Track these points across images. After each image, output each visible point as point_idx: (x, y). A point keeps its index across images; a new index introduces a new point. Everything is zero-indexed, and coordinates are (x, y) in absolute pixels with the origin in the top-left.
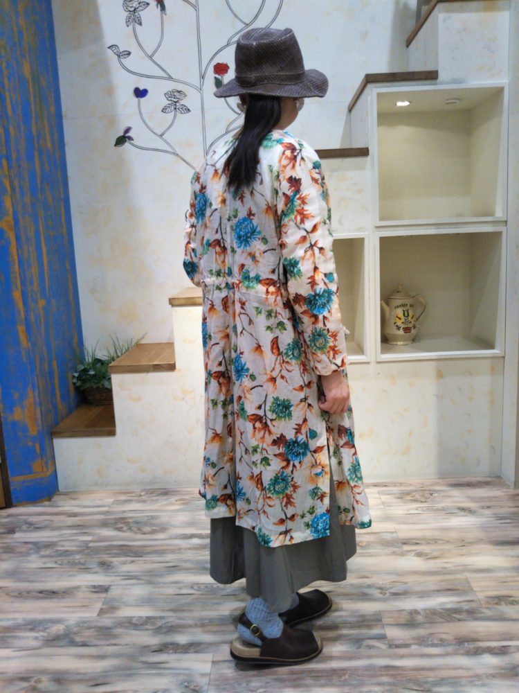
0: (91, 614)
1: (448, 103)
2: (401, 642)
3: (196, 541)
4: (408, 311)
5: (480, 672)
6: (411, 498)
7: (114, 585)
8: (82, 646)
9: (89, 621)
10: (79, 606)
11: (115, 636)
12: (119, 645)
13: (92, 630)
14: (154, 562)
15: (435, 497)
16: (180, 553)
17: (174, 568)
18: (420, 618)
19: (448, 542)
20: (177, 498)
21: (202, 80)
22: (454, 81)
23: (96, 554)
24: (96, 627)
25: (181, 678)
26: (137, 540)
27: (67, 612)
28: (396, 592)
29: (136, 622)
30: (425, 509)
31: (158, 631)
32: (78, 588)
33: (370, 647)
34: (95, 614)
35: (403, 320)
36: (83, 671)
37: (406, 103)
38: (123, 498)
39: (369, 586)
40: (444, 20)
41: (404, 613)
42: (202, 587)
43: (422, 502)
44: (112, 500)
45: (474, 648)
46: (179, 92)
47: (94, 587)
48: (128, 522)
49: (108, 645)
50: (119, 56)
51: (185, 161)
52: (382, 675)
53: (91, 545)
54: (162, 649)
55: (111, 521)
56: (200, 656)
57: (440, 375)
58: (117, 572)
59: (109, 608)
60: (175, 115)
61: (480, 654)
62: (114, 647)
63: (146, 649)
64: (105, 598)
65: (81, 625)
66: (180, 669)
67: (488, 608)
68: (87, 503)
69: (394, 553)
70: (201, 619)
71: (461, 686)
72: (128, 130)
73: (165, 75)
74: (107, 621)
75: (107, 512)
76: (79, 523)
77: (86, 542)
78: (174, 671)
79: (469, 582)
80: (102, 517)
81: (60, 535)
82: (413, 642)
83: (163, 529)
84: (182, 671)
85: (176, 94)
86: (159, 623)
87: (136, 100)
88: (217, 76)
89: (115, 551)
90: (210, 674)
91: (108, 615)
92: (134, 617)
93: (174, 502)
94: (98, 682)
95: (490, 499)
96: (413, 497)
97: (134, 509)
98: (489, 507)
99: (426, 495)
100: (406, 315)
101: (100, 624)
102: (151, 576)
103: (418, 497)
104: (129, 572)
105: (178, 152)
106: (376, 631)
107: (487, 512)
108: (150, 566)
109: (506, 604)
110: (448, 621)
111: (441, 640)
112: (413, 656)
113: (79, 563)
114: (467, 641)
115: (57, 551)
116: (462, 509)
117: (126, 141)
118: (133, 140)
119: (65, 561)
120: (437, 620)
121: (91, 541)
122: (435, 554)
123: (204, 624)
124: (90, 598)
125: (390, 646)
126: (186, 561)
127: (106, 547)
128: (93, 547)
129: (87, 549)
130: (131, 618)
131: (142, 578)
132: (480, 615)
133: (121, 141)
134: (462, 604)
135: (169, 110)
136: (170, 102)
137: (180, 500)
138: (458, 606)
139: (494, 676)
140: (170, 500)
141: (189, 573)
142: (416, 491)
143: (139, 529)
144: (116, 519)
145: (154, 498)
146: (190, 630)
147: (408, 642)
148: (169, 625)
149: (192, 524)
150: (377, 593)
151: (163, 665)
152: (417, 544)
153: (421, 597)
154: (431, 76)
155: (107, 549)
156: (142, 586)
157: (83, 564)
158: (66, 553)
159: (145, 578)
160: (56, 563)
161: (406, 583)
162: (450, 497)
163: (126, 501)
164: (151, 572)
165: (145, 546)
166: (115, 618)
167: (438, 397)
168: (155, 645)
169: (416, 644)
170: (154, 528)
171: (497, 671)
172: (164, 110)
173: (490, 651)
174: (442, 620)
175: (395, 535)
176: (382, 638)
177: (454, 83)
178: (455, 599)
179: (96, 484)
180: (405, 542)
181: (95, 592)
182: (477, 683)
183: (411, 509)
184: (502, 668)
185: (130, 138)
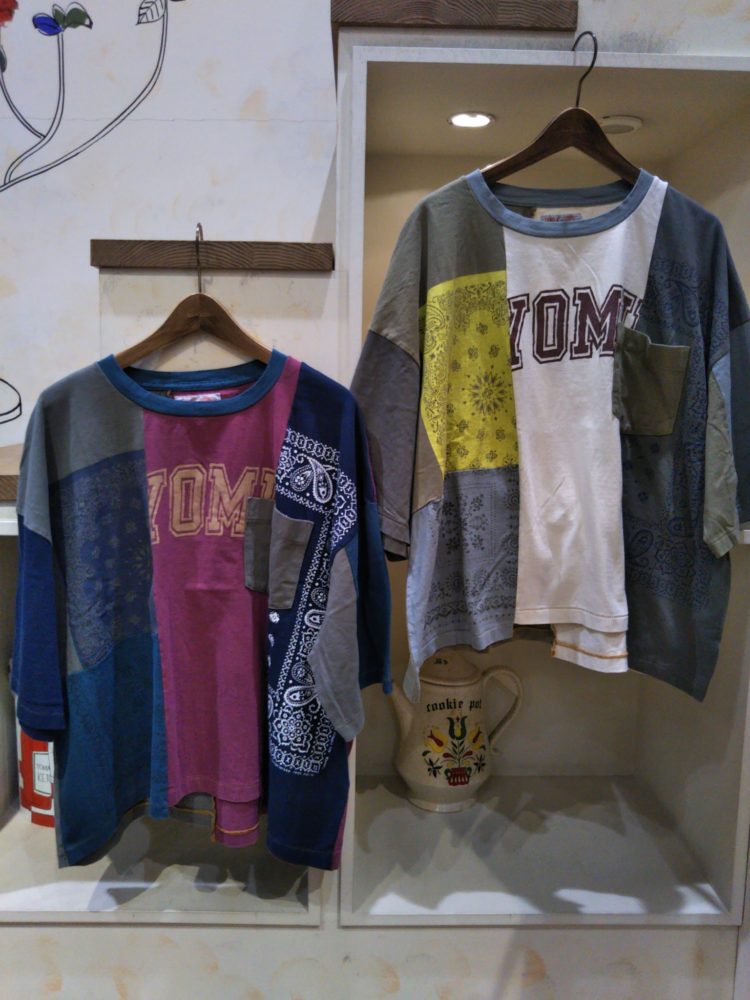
4: (463, 719)
35: (448, 748)
37: (482, 121)
100: (458, 733)
154: (555, 19)
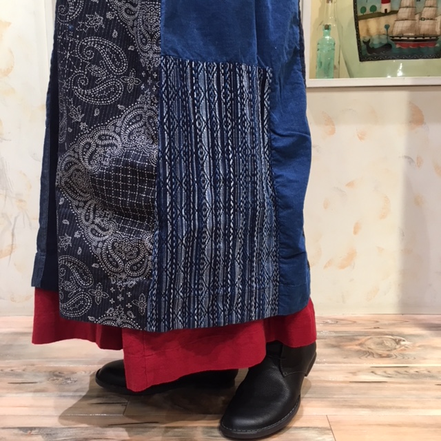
6: (358, 348)
15: (406, 347)
30: (390, 371)
43: (381, 356)
96: (360, 345)
99: (388, 344)
103: (371, 345)
142: (366, 334)
183: (361, 371)
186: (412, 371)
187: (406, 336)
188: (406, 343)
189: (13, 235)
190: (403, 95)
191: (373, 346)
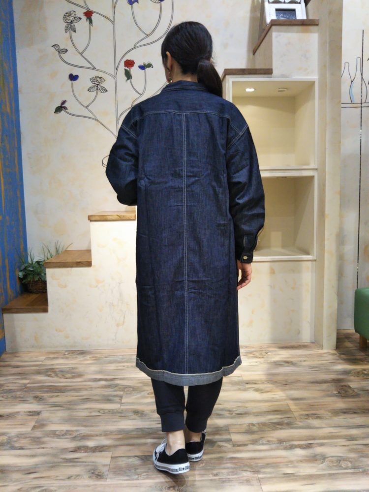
0: (27, 429)
1: (279, 91)
2: (241, 443)
3: (103, 383)
5: (293, 459)
6: (253, 355)
7: (44, 411)
8: (20, 449)
9: (26, 434)
10: (18, 425)
11: (43, 443)
12: (46, 448)
13: (27, 439)
14: (73, 396)
15: (269, 355)
16: (91, 390)
17: (87, 400)
18: (255, 428)
19: (276, 382)
20: (91, 356)
21: (116, 71)
22: (283, 76)
23: (32, 392)
24: (30, 437)
25: (89, 467)
26: (61, 382)
27: (9, 428)
28: (239, 413)
29: (59, 434)
30: (262, 362)
31: (74, 439)
32: (18, 413)
33: (220, 446)
34: (29, 429)
36: (19, 465)
37: (252, 90)
38: (52, 356)
39: (222, 410)
40: (276, 37)
41: (245, 425)
42: (106, 411)
43: (260, 358)
44: (43, 358)
45: (290, 445)
46: (100, 78)
47: (30, 412)
48: (56, 371)
49: (39, 448)
50: (59, 52)
51: (103, 125)
52: (227, 463)
53: (28, 385)
54: (77, 450)
55: (43, 371)
56: (103, 453)
57: (272, 272)
58: (46, 403)
59: (40, 425)
60: (97, 94)
61: (294, 449)
62: (43, 449)
63: (65, 450)
64: (37, 419)
65: (19, 436)
66: (89, 462)
67: (300, 422)
68: (26, 359)
69: (239, 389)
70: (105, 431)
71: (280, 468)
72: (64, 102)
73: (91, 66)
74: (38, 433)
75: (41, 365)
76: (20, 372)
77: (25, 384)
78: (84, 464)
79: (289, 406)
80: (37, 368)
81: (6, 380)
82: (249, 443)
83: (80, 375)
84: (90, 464)
85: (98, 79)
86: (75, 434)
87: (70, 82)
88: (126, 68)
89: (47, 390)
90: (110, 465)
91: (39, 430)
92: (57, 431)
93: (88, 358)
94: (30, 472)
95: (306, 356)
97: (60, 363)
98: (305, 361)
99: (263, 354)
101: (33, 436)
102: (69, 404)
103: (257, 354)
104: (54, 402)
105: (98, 118)
106: (225, 437)
107: (304, 363)
108: (70, 398)
109: (312, 419)
110: (273, 430)
111: (268, 441)
112: (249, 451)
113: (20, 397)
114: (286, 442)
115: (3, 390)
116: (287, 362)
117: (62, 110)
118: (67, 109)
119: (9, 396)
120: (267, 430)
121: (28, 383)
122: (267, 389)
123: (106, 434)
124: (26, 419)
125: (234, 446)
126: (95, 395)
127: (39, 386)
128: (30, 387)
129: (25, 389)
130: (55, 431)
131: (64, 406)
132: (295, 426)
133: (59, 109)
134: (283, 419)
135: (92, 90)
136: (94, 85)
137: (93, 357)
138: (281, 420)
139: (301, 461)
140: (85, 357)
141: (98, 403)
142: (256, 351)
143: (63, 376)
144: (47, 369)
145: (75, 356)
146: (97, 438)
147: (246, 443)
148: (83, 435)
149: (100, 372)
150: (226, 414)
151: (76, 460)
152: (255, 383)
153: (256, 416)
154: (268, 72)
155: (41, 388)
156: (63, 411)
157: (22, 398)
158: (10, 391)
159: (66, 406)
160: (3, 397)
161: (246, 407)
162: (278, 354)
163: (54, 358)
164: (71, 402)
165: (67, 386)
166: (44, 431)
167: (271, 286)
168: (71, 448)
169: (251, 444)
170: (73, 375)
171: (304, 458)
172: (89, 90)
173: (300, 447)
174: (269, 429)
175: (241, 378)
176: (229, 441)
177: (283, 77)
178: (279, 416)
179: (33, 347)
180: (247, 383)
181: (30, 415)
182: (290, 465)
183: (253, 362)
184: (307, 457)
185: (65, 108)
186: (269, 362)
187: (270, 351)
188: (269, 353)
189: (124, 317)
190: (268, 263)
191: (258, 355)
